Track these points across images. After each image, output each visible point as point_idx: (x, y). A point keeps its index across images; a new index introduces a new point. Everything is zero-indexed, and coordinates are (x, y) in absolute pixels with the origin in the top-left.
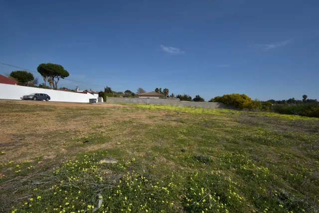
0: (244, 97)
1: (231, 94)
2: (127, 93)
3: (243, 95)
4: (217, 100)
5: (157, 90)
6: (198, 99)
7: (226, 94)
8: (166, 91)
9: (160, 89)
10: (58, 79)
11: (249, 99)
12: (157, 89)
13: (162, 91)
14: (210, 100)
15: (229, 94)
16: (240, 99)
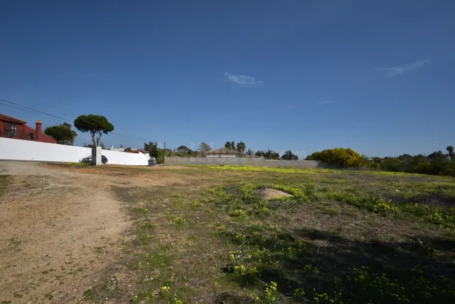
0: (349, 152)
1: (333, 149)
2: (181, 150)
3: (349, 149)
4: (316, 157)
5: (228, 145)
6: (289, 156)
7: (326, 149)
8: (241, 146)
9: (233, 143)
10: (101, 135)
11: (356, 155)
12: (228, 143)
13: (236, 146)
14: (305, 157)
15: (330, 149)
16: (345, 155)
